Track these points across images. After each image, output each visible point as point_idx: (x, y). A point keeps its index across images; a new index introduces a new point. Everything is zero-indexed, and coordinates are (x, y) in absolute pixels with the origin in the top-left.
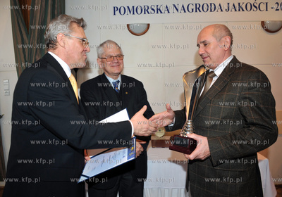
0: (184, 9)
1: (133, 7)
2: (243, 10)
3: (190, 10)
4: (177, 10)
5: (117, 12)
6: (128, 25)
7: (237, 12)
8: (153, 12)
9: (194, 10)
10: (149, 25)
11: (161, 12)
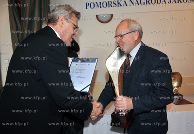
0: (138, 3)
1: (100, 3)
2: (181, 2)
3: (142, 3)
4: (133, 4)
5: (89, 7)
6: (97, 16)
7: (177, 4)
8: (115, 5)
9: (145, 3)
10: (112, 15)
11: (121, 6)
